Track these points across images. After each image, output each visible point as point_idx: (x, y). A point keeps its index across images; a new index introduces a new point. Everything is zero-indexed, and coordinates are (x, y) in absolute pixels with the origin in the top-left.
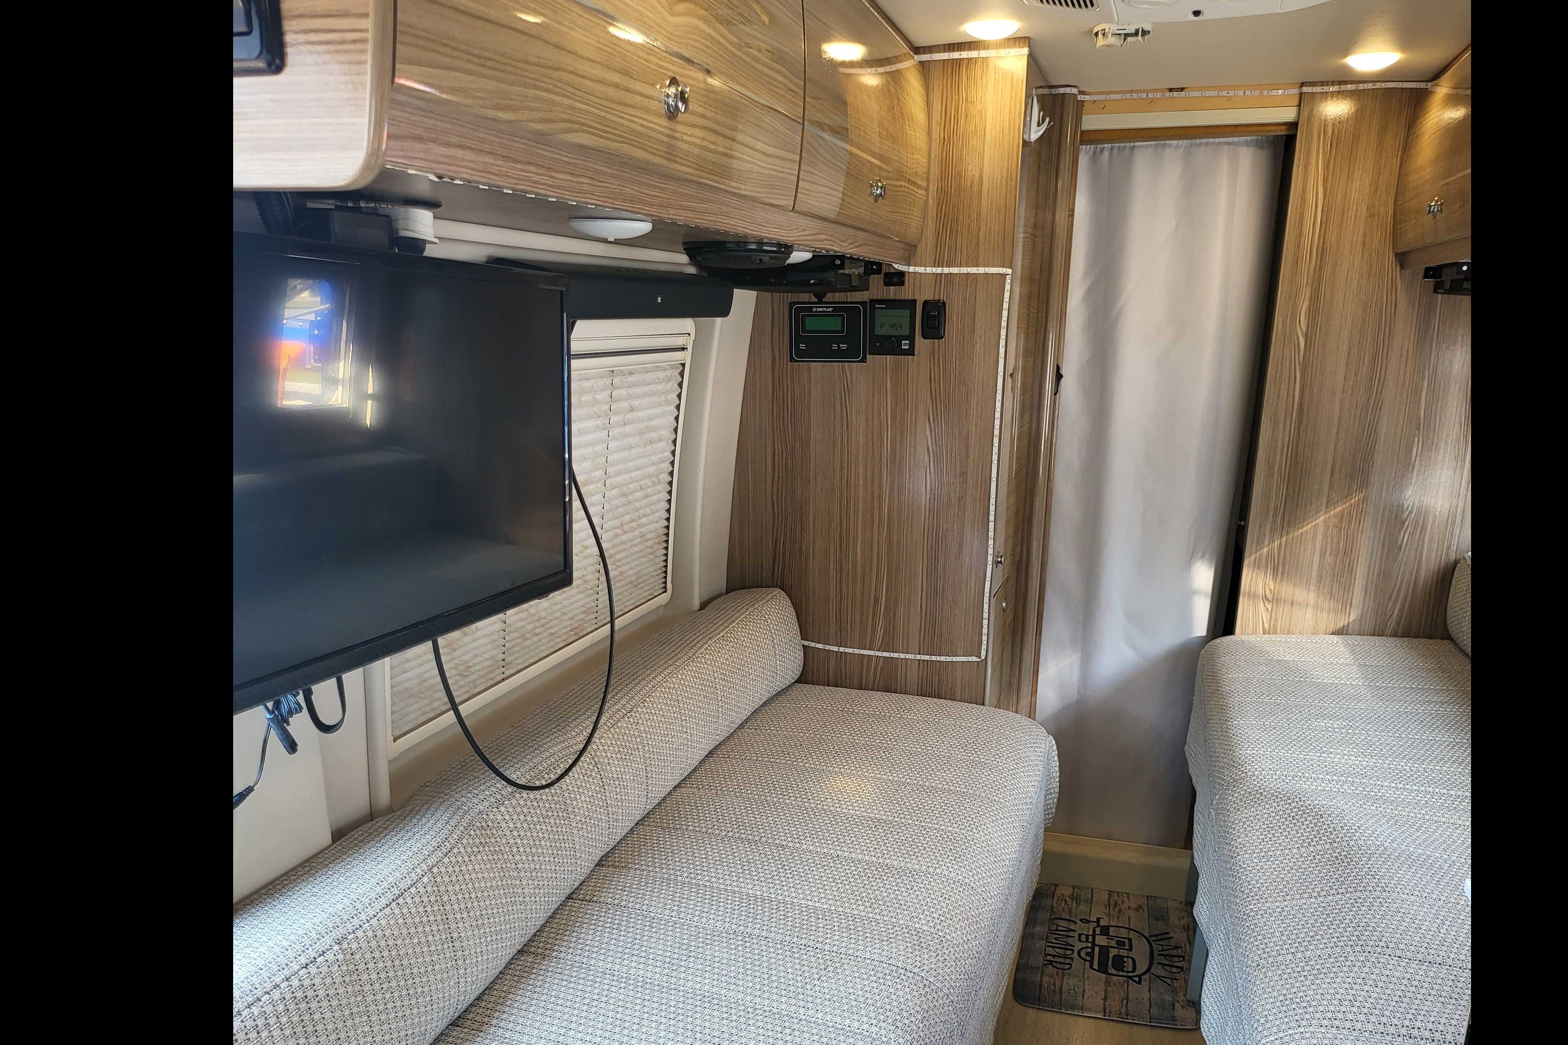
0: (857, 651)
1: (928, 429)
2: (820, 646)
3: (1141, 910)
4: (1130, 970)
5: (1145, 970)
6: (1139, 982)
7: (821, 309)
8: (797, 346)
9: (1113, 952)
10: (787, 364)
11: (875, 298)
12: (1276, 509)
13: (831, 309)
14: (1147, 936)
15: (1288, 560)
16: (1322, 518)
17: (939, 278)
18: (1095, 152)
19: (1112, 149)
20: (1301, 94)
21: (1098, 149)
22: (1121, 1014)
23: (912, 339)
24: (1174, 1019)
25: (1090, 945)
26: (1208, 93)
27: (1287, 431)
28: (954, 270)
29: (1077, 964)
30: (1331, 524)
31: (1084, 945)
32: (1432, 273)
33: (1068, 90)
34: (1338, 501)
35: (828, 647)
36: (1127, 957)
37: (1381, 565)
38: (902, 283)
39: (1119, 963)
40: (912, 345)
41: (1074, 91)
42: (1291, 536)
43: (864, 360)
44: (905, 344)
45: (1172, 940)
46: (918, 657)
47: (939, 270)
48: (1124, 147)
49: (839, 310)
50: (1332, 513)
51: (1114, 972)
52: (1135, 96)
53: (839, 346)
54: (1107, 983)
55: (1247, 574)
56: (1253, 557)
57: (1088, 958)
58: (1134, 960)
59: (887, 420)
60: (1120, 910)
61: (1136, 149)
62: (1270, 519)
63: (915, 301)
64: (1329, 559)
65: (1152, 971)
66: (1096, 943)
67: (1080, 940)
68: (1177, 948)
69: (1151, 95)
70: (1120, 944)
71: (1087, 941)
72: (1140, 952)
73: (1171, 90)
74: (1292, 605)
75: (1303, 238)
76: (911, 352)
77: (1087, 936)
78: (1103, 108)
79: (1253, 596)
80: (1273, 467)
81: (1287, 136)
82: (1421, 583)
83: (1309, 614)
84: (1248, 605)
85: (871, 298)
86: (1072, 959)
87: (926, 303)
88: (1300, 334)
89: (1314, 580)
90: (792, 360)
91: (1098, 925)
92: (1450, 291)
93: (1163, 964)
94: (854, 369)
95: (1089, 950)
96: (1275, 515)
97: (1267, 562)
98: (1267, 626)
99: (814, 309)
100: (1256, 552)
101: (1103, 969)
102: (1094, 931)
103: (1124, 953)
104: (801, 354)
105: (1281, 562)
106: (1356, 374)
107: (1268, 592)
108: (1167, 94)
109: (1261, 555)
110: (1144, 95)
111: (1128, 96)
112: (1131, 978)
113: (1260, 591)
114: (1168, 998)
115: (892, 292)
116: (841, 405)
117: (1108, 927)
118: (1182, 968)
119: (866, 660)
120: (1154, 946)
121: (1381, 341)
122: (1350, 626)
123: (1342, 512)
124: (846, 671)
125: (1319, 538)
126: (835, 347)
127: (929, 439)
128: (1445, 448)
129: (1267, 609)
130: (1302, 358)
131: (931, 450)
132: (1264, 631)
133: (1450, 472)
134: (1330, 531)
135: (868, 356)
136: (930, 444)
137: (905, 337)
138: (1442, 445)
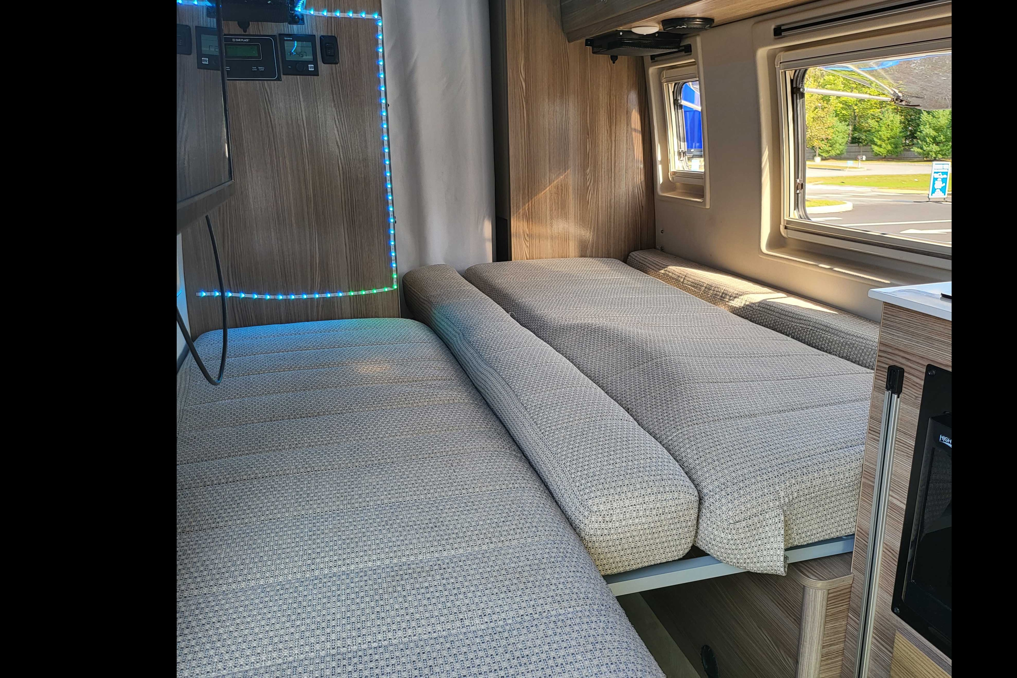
1: (336, 129)
7: (239, 40)
11: (283, 32)
12: (524, 185)
15: (534, 215)
16: (548, 188)
17: (329, 19)
23: (315, 62)
27: (523, 138)
28: (339, 16)
30: (553, 192)
32: (589, 42)
34: (554, 178)
38: (303, 22)
40: (316, 67)
42: (533, 200)
43: (279, 79)
44: (311, 67)
46: (349, 293)
47: (328, 15)
49: (255, 40)
50: (553, 185)
53: (257, 68)
56: (515, 215)
59: (302, 123)
62: (521, 192)
63: (314, 35)
76: (316, 73)
79: (519, 239)
80: (519, 160)
85: (279, 33)
87: (322, 37)
88: (522, 79)
94: (272, 86)
96: (524, 189)
97: (523, 216)
98: (528, 256)
100: (517, 212)
105: (530, 216)
109: (519, 214)
115: (296, 29)
116: (265, 113)
119: (309, 302)
121: (563, 84)
123: (558, 184)
124: (294, 313)
125: (548, 201)
126: (254, 69)
127: (337, 136)
128: (602, 145)
129: (527, 246)
130: (525, 94)
131: (340, 145)
132: (527, 259)
133: (606, 158)
134: (553, 196)
135: (282, 76)
136: (338, 140)
137: (310, 63)
138: (600, 143)
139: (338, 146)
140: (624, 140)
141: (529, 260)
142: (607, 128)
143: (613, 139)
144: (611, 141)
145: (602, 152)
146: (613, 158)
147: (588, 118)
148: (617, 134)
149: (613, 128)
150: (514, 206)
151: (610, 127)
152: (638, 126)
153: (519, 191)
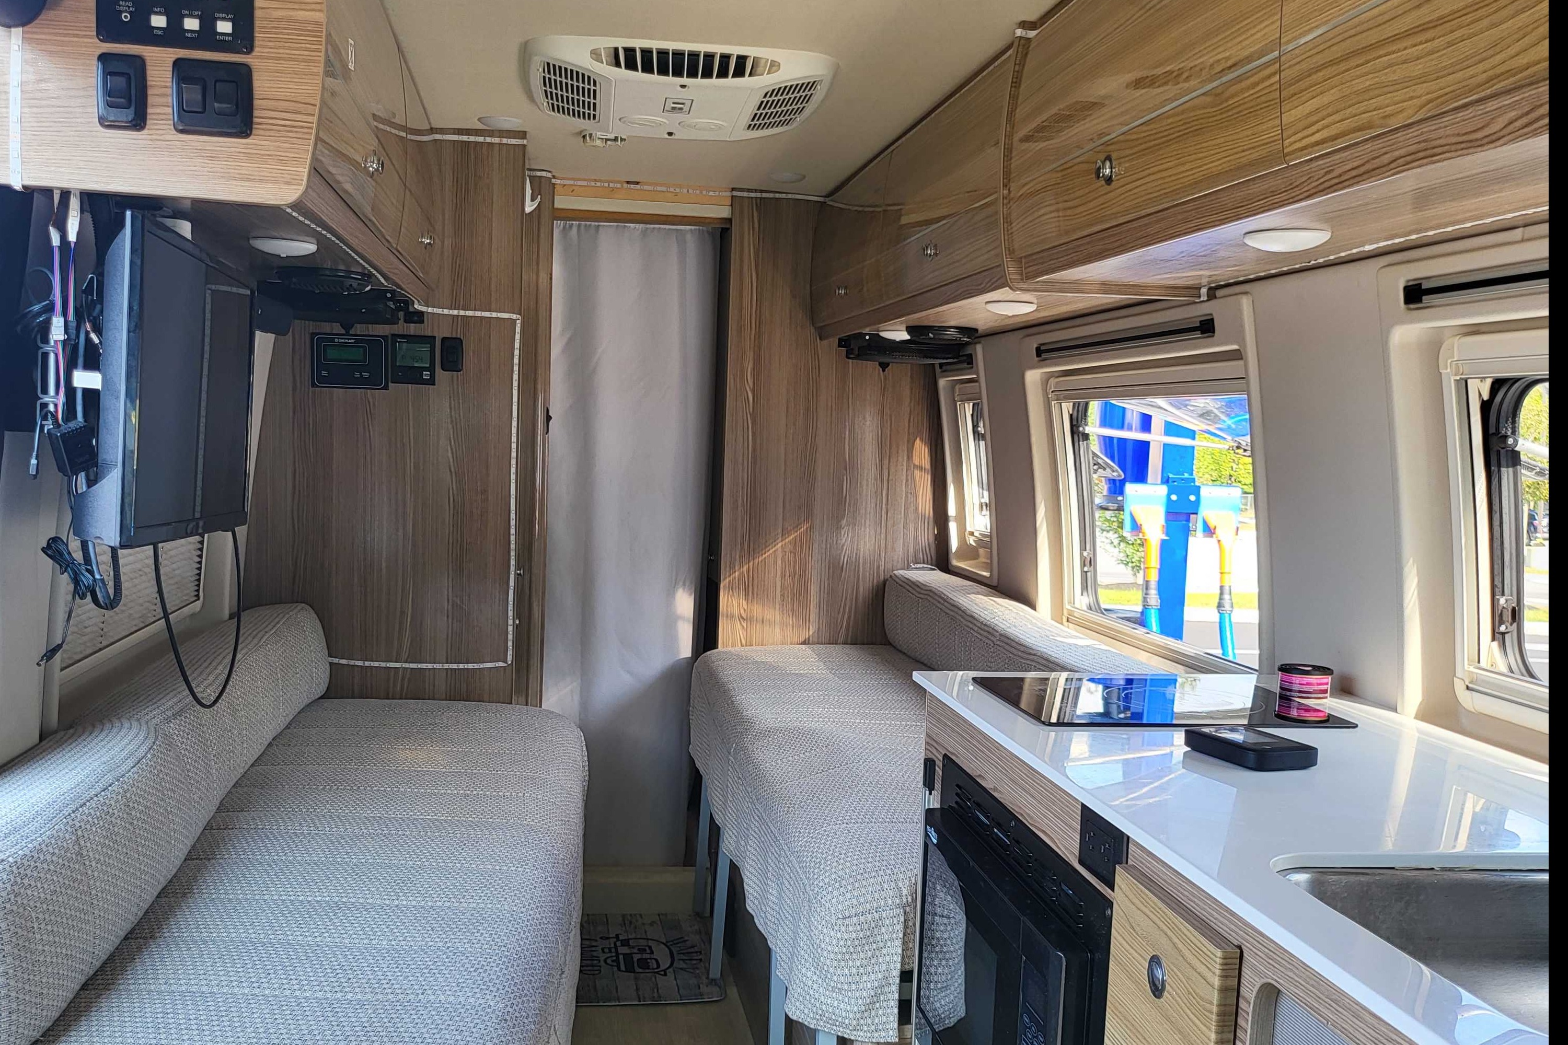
0: (383, 664)
1: (450, 451)
2: (344, 662)
3: (655, 925)
4: (655, 966)
5: (668, 965)
6: (665, 975)
7: (343, 341)
8: (319, 373)
9: (636, 957)
10: (309, 389)
11: (396, 333)
12: (742, 537)
13: (353, 341)
14: (664, 941)
15: (756, 581)
16: (780, 544)
17: (455, 319)
18: (564, 227)
19: (579, 225)
20: (732, 196)
21: (568, 226)
22: (654, 997)
23: (432, 369)
24: (701, 994)
25: (614, 954)
26: (659, 188)
27: (746, 470)
28: (469, 313)
29: (605, 969)
30: (787, 550)
31: (609, 955)
32: (843, 342)
33: (544, 174)
34: (791, 530)
35: (352, 662)
36: (650, 959)
37: (829, 585)
38: (422, 322)
39: (644, 964)
40: (433, 376)
41: (549, 175)
42: (756, 561)
43: (386, 388)
44: (426, 375)
45: (687, 942)
46: (446, 666)
47: (455, 312)
48: (590, 225)
49: (360, 341)
50: (787, 540)
51: (641, 970)
52: (598, 184)
53: (361, 375)
54: (636, 979)
55: (724, 596)
56: (727, 580)
57: (615, 964)
58: (657, 961)
59: (410, 442)
60: (635, 927)
61: (600, 228)
62: (739, 546)
63: (435, 337)
64: (788, 581)
65: (675, 965)
66: (620, 952)
67: (603, 952)
68: (693, 947)
69: (611, 185)
70: (642, 951)
71: (610, 952)
72: (662, 955)
73: (628, 182)
74: (763, 622)
75: (743, 311)
76: (432, 382)
77: (610, 949)
78: (572, 191)
79: (731, 617)
80: (737, 501)
81: (722, 229)
82: (861, 599)
83: (777, 630)
84: (727, 624)
85: (392, 332)
86: (600, 966)
87: (444, 340)
88: (748, 389)
89: (778, 599)
90: (313, 385)
91: (618, 940)
92: (858, 357)
93: (682, 960)
94: (375, 395)
95: (614, 958)
96: (742, 544)
97: (739, 584)
98: (744, 642)
99: (336, 340)
100: (729, 576)
101: (630, 969)
102: (615, 944)
103: (645, 956)
104: (322, 380)
105: (750, 584)
106: (794, 424)
107: (742, 611)
108: (625, 185)
109: (733, 579)
110: (606, 185)
111: (593, 184)
112: (657, 973)
113: (736, 613)
114: (693, 981)
115: (412, 329)
116: (362, 428)
117: (628, 940)
118: (701, 960)
119: (392, 673)
120: (672, 948)
121: (810, 397)
122: (811, 639)
123: (795, 538)
124: (371, 684)
125: (779, 562)
126: (357, 375)
127: (451, 460)
128: (867, 485)
129: (743, 627)
130: (751, 410)
131: (453, 470)
132: (742, 645)
133: (873, 505)
134: (787, 556)
135: (390, 384)
136: (452, 464)
137: (426, 369)
138: (865, 483)
139: (450, 471)
140: (902, 481)
141: (747, 648)
142: (876, 460)
143: (885, 478)
144: (882, 481)
145: (867, 496)
146: (884, 506)
147: (847, 446)
148: (892, 470)
149: (886, 462)
150: (726, 567)
151: (881, 460)
152: (926, 463)
153: (736, 545)
